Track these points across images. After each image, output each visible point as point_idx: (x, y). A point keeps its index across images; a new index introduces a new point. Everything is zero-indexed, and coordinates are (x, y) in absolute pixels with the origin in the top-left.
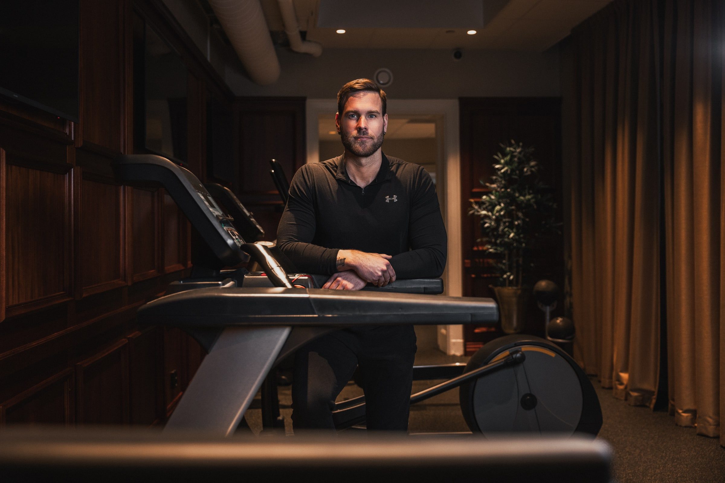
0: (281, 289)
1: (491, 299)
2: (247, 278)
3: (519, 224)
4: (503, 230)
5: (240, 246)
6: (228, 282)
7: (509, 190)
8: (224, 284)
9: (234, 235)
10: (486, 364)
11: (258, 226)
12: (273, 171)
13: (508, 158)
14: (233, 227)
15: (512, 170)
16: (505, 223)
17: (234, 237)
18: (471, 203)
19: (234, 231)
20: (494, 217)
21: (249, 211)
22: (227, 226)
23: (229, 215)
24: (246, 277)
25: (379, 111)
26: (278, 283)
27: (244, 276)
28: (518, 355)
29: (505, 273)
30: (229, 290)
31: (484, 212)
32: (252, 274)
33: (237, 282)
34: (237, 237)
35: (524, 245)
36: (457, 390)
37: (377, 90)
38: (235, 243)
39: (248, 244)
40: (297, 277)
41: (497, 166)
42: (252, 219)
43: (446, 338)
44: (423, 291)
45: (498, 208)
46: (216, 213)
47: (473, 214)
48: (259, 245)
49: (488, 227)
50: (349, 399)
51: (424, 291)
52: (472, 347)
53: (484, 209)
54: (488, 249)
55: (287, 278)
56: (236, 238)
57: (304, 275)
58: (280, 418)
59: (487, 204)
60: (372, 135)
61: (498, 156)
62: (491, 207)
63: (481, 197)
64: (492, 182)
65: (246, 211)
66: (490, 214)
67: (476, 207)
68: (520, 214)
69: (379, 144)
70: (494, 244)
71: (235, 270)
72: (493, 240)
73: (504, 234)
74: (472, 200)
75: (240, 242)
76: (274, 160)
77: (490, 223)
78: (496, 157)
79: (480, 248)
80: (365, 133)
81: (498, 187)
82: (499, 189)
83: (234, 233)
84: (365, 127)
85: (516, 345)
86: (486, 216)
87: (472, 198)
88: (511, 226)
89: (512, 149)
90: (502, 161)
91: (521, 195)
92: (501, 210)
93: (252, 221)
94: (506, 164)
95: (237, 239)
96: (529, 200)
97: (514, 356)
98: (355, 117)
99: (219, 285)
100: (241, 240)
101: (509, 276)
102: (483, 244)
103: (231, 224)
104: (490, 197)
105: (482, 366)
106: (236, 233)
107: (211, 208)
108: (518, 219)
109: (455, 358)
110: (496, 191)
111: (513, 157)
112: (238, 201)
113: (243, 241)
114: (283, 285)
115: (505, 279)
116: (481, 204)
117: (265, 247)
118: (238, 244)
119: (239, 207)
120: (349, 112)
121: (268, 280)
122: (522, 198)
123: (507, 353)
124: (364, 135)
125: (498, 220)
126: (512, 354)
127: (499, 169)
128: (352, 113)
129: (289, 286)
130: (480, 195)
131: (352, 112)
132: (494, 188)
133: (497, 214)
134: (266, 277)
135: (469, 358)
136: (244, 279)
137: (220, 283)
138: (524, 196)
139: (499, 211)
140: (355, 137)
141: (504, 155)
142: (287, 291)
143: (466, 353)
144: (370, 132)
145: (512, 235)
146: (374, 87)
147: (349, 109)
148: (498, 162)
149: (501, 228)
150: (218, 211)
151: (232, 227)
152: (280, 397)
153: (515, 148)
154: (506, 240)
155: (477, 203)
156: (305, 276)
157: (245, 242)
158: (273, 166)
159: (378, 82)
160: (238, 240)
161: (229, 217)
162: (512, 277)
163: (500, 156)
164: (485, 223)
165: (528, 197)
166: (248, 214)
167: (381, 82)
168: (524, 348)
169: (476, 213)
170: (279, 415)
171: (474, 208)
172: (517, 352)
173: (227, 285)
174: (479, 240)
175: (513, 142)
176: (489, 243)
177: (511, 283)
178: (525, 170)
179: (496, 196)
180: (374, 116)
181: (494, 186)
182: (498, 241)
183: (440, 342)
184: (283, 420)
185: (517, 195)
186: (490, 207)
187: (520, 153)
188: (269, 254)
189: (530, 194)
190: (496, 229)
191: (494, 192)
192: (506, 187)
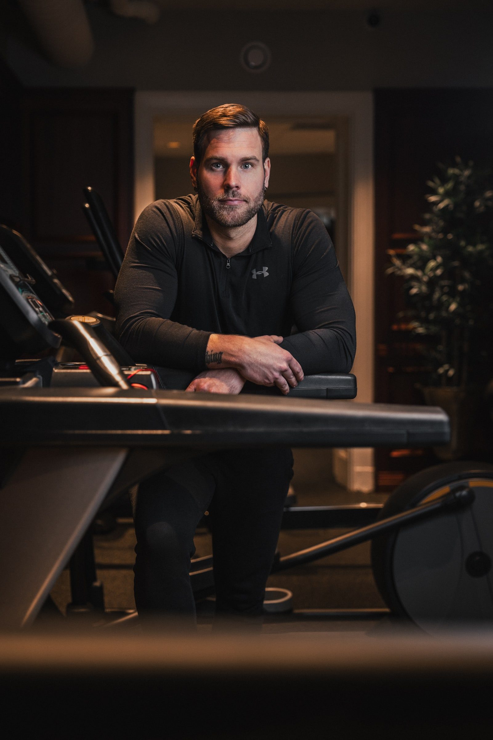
0: (111, 390)
1: (439, 409)
2: (57, 373)
3: (464, 290)
4: (439, 299)
5: (47, 323)
6: (30, 379)
7: (450, 236)
8: (24, 382)
9: (37, 306)
10: (414, 506)
11: (64, 291)
12: (87, 205)
13: (450, 185)
14: (35, 293)
15: (456, 205)
16: (442, 287)
17: (37, 309)
18: (390, 257)
19: (36, 299)
20: (425, 279)
21: (50, 268)
22: (26, 293)
23: (28, 275)
24: (56, 371)
25: (257, 157)
26: (109, 381)
27: (52, 370)
28: (464, 493)
29: (441, 365)
30: (32, 391)
31: (410, 271)
32: (64, 367)
33: (41, 378)
34: (41, 309)
35: (471, 322)
36: (368, 544)
37: (255, 124)
38: (40, 320)
39: (60, 320)
40: (133, 371)
41: (433, 199)
42: (56, 281)
43: (346, 464)
44: (325, 394)
45: (432, 264)
46: (10, 272)
47: (393, 274)
48: (77, 322)
49: (416, 295)
50: (201, 557)
51: (327, 394)
52: (387, 479)
53: (411, 266)
54: (415, 328)
55: (121, 373)
56: (39, 310)
57: (144, 369)
58: (97, 584)
59: (416, 258)
60: (247, 196)
61: (433, 181)
62: (421, 263)
63: (405, 247)
64: (424, 223)
65: (45, 267)
66: (419, 273)
67: (397, 262)
68: (467, 275)
69: (256, 208)
70: (425, 321)
71: (37, 360)
72: (423, 314)
73: (442, 306)
74: (392, 252)
75: (47, 319)
76: (89, 188)
77: (420, 288)
78: (431, 184)
79: (403, 327)
80: (236, 193)
81: (433, 231)
82: (433, 235)
83: (36, 304)
84: (236, 184)
85: (460, 478)
86: (413, 277)
87: (392, 248)
88: (453, 293)
89: (457, 171)
90: (441, 190)
91: (469, 243)
92: (437, 268)
93: (55, 284)
94: (447, 194)
95: (41, 312)
96: (481, 252)
97: (458, 494)
98: (221, 167)
99: (17, 383)
100: (47, 314)
101: (447, 371)
102: (408, 320)
103: (30, 288)
104: (420, 248)
105: (406, 510)
106: (39, 302)
107: (2, 264)
108: (463, 281)
109: (360, 496)
110: (430, 238)
111: (457, 183)
112: (33, 253)
113: (50, 316)
114: (115, 384)
115: (440, 376)
116: (405, 258)
117: (85, 325)
118: (43, 319)
119: (37, 261)
120: (212, 159)
121: (92, 376)
122: (470, 249)
123: (446, 490)
124: (234, 196)
125: (432, 283)
126: (453, 491)
127: (436, 203)
128: (215, 161)
129: (124, 386)
130: (404, 244)
131: (216, 158)
132: (427, 233)
133: (432, 275)
134: (88, 371)
135: (385, 497)
136: (53, 375)
137: (18, 380)
138: (474, 245)
139: (434, 269)
140: (221, 199)
141: (444, 181)
142: (121, 393)
143: (378, 488)
144: (243, 191)
145: (453, 307)
146: (249, 120)
147: (212, 153)
148: (434, 192)
149: (437, 295)
150: (12, 269)
151: (33, 293)
152: (97, 552)
153: (461, 170)
154: (444, 314)
155: (399, 256)
156: (146, 370)
157: (52, 317)
158: (88, 197)
159: (247, 63)
160: (42, 314)
161: (28, 278)
162: (451, 373)
163: (437, 181)
164: (411, 287)
165: (480, 247)
166: (49, 273)
167: (253, 64)
168: (474, 483)
169: (399, 273)
170: (95, 579)
171: (392, 265)
172: (462, 488)
173: (29, 384)
174: (401, 314)
175: (458, 159)
176: (417, 318)
177: (450, 381)
178: (477, 204)
179: (429, 245)
180: (250, 166)
181: (427, 229)
182: (432, 316)
183: (337, 470)
184: (101, 588)
185: (463, 243)
186: (419, 264)
187: (469, 177)
188: (92, 336)
189: (482, 242)
190: (428, 296)
191: (426, 239)
192: (445, 231)
